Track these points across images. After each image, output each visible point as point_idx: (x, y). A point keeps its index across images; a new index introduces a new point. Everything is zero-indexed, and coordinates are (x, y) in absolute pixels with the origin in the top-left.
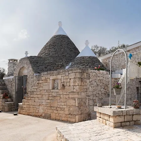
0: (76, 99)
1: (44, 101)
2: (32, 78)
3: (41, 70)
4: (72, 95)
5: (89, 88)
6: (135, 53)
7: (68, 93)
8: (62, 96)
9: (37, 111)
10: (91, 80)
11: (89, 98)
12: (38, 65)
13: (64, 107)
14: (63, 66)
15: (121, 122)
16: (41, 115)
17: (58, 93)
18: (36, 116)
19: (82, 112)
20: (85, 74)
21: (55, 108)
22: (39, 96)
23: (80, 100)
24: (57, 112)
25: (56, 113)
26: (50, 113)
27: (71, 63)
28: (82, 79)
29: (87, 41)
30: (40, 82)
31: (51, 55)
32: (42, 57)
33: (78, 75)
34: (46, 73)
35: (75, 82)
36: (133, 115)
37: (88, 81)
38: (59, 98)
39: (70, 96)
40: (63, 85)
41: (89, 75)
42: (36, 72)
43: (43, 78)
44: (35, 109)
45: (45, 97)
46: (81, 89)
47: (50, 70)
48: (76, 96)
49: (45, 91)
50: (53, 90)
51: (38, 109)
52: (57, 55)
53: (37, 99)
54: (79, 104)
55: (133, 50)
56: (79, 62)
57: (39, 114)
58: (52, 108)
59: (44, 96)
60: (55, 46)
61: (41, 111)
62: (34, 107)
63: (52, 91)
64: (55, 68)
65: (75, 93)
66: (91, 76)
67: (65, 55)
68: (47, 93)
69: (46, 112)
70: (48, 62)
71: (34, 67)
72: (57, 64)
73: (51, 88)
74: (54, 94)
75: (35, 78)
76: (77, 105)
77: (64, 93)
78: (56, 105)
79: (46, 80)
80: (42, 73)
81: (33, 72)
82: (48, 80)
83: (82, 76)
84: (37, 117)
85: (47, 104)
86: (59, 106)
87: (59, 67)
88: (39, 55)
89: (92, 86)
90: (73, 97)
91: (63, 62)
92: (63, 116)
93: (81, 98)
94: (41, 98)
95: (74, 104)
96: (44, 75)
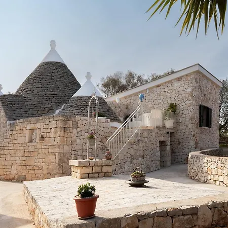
0: (57, 154)
1: (18, 158)
2: (4, 127)
3: (18, 115)
4: (52, 149)
5: (76, 141)
6: (167, 90)
7: (47, 147)
8: (40, 151)
9: (8, 173)
10: (79, 130)
11: (76, 153)
12: (14, 108)
13: (42, 164)
14: (51, 110)
15: (89, 174)
16: (13, 179)
17: (36, 147)
18: (7, 180)
19: (64, 170)
20: (71, 123)
21: (31, 167)
22: (12, 152)
23: (62, 155)
24: (33, 172)
25: (32, 174)
26: (25, 174)
27: (64, 106)
28: (65, 129)
29: (88, 73)
30: (14, 132)
31: (35, 93)
32: (21, 96)
33: (60, 124)
34: (21, 120)
35: (55, 132)
36: (102, 166)
37: (75, 131)
38: (36, 153)
39: (50, 151)
40: (42, 137)
41: (77, 123)
42: (10, 118)
43: (18, 128)
44: (7, 170)
45: (20, 154)
46: (64, 142)
47: (31, 115)
48: (57, 150)
49: (20, 145)
50: (31, 144)
51: (10, 170)
52: (43, 93)
53: (9, 156)
54: (60, 159)
55: (165, 84)
56: (75, 104)
57: (11, 177)
58: (28, 167)
59: (18, 152)
60: (42, 79)
61: (14, 172)
62: (4, 167)
63: (28, 144)
64: (39, 112)
65: (55, 146)
66: (79, 125)
67: (55, 93)
68: (22, 148)
69: (20, 174)
70: (30, 103)
71: (8, 111)
72: (42, 106)
73: (27, 141)
74: (31, 149)
75: (8, 127)
76: (57, 162)
77: (43, 147)
78: (32, 163)
79: (21, 130)
80: (17, 121)
81: (7, 119)
82: (24, 129)
83: (65, 125)
84: (9, 181)
85: (22, 162)
86: (36, 164)
87: (46, 112)
88: (17, 92)
89: (81, 137)
90: (53, 151)
91: (51, 104)
92: (41, 177)
93: (63, 153)
94: (14, 155)
95: (54, 161)
96: (20, 124)
